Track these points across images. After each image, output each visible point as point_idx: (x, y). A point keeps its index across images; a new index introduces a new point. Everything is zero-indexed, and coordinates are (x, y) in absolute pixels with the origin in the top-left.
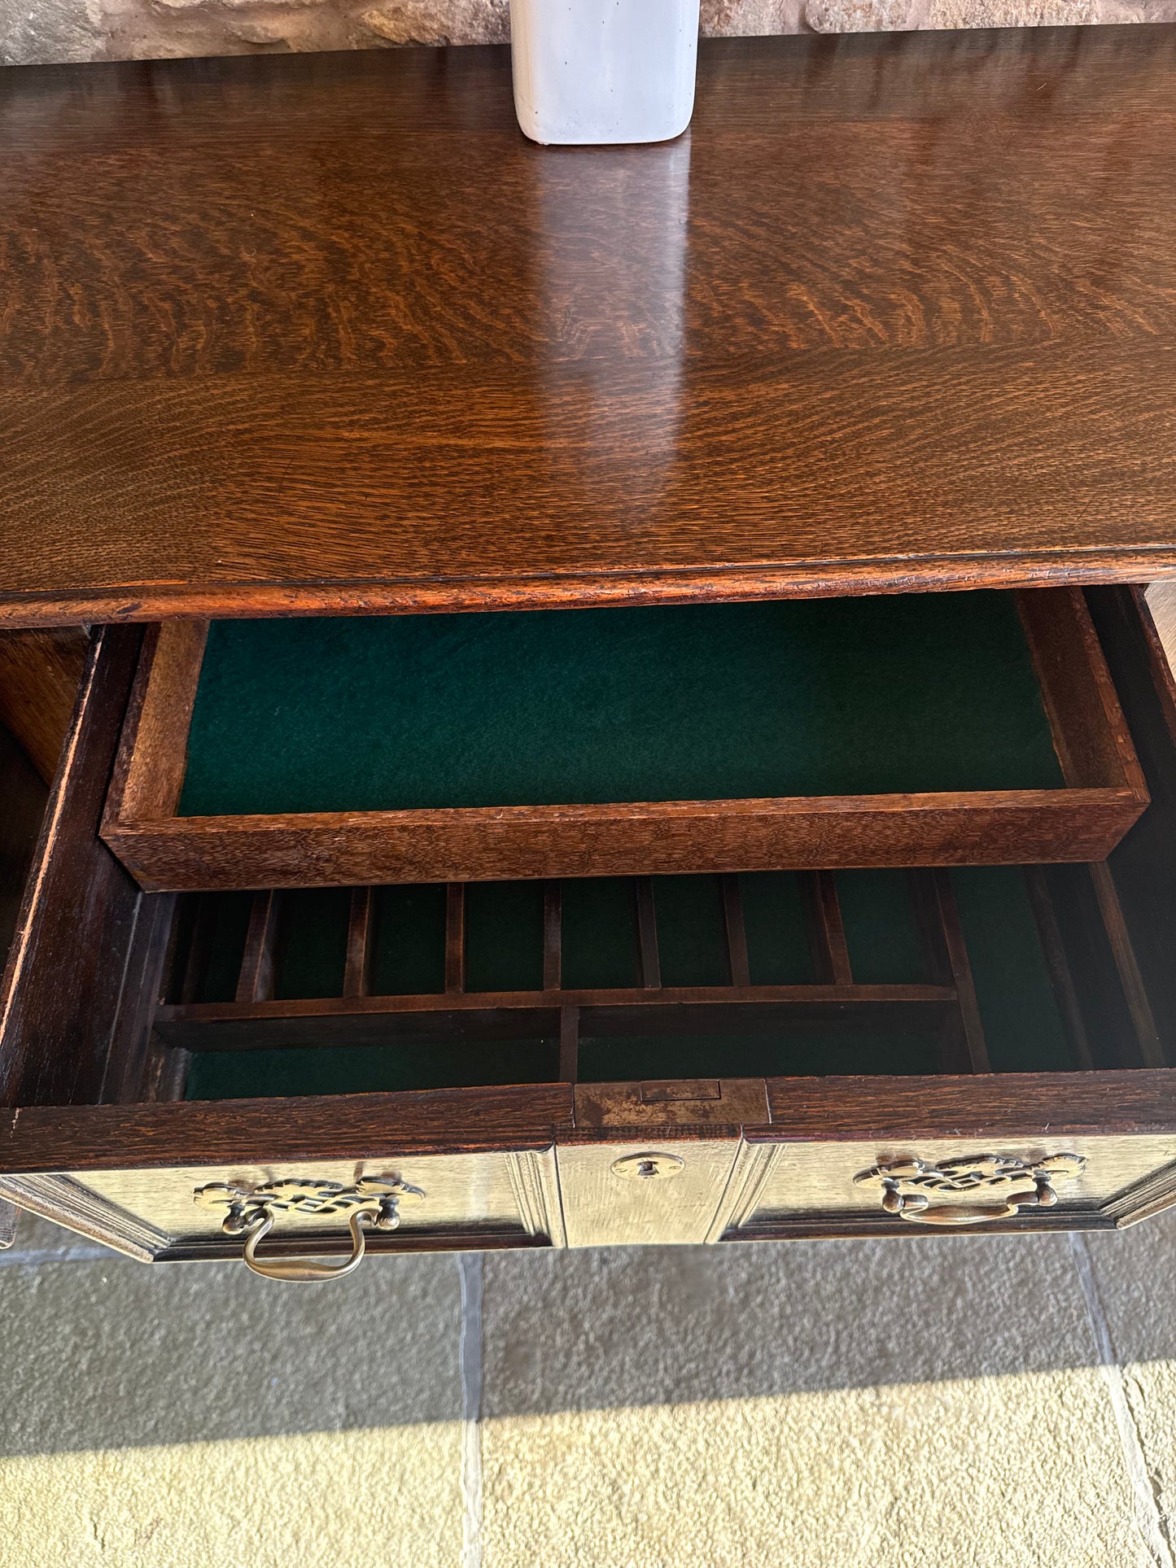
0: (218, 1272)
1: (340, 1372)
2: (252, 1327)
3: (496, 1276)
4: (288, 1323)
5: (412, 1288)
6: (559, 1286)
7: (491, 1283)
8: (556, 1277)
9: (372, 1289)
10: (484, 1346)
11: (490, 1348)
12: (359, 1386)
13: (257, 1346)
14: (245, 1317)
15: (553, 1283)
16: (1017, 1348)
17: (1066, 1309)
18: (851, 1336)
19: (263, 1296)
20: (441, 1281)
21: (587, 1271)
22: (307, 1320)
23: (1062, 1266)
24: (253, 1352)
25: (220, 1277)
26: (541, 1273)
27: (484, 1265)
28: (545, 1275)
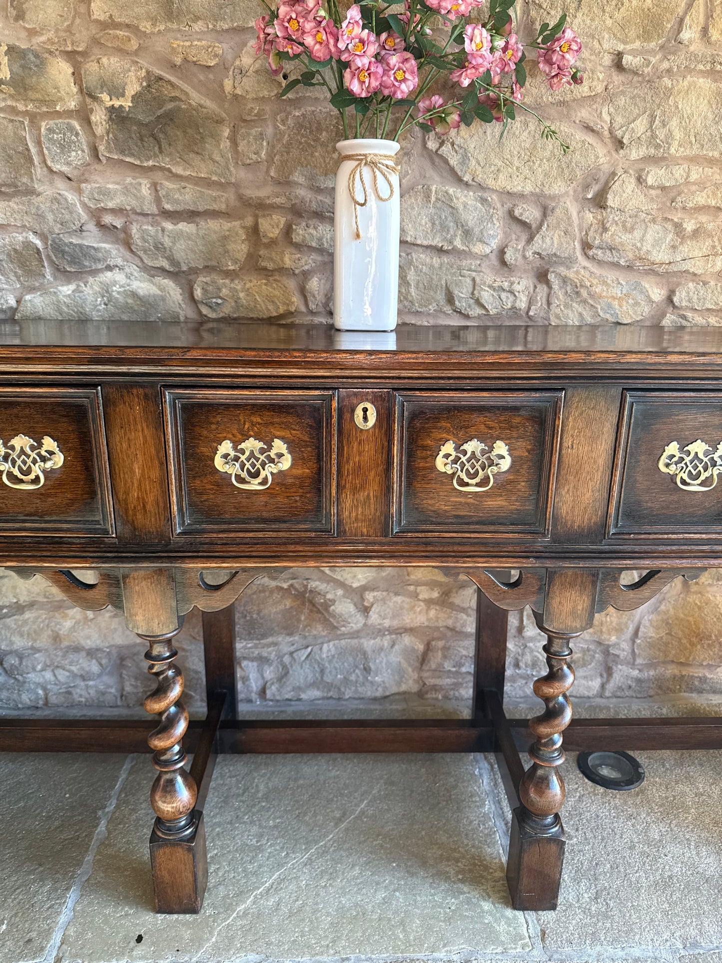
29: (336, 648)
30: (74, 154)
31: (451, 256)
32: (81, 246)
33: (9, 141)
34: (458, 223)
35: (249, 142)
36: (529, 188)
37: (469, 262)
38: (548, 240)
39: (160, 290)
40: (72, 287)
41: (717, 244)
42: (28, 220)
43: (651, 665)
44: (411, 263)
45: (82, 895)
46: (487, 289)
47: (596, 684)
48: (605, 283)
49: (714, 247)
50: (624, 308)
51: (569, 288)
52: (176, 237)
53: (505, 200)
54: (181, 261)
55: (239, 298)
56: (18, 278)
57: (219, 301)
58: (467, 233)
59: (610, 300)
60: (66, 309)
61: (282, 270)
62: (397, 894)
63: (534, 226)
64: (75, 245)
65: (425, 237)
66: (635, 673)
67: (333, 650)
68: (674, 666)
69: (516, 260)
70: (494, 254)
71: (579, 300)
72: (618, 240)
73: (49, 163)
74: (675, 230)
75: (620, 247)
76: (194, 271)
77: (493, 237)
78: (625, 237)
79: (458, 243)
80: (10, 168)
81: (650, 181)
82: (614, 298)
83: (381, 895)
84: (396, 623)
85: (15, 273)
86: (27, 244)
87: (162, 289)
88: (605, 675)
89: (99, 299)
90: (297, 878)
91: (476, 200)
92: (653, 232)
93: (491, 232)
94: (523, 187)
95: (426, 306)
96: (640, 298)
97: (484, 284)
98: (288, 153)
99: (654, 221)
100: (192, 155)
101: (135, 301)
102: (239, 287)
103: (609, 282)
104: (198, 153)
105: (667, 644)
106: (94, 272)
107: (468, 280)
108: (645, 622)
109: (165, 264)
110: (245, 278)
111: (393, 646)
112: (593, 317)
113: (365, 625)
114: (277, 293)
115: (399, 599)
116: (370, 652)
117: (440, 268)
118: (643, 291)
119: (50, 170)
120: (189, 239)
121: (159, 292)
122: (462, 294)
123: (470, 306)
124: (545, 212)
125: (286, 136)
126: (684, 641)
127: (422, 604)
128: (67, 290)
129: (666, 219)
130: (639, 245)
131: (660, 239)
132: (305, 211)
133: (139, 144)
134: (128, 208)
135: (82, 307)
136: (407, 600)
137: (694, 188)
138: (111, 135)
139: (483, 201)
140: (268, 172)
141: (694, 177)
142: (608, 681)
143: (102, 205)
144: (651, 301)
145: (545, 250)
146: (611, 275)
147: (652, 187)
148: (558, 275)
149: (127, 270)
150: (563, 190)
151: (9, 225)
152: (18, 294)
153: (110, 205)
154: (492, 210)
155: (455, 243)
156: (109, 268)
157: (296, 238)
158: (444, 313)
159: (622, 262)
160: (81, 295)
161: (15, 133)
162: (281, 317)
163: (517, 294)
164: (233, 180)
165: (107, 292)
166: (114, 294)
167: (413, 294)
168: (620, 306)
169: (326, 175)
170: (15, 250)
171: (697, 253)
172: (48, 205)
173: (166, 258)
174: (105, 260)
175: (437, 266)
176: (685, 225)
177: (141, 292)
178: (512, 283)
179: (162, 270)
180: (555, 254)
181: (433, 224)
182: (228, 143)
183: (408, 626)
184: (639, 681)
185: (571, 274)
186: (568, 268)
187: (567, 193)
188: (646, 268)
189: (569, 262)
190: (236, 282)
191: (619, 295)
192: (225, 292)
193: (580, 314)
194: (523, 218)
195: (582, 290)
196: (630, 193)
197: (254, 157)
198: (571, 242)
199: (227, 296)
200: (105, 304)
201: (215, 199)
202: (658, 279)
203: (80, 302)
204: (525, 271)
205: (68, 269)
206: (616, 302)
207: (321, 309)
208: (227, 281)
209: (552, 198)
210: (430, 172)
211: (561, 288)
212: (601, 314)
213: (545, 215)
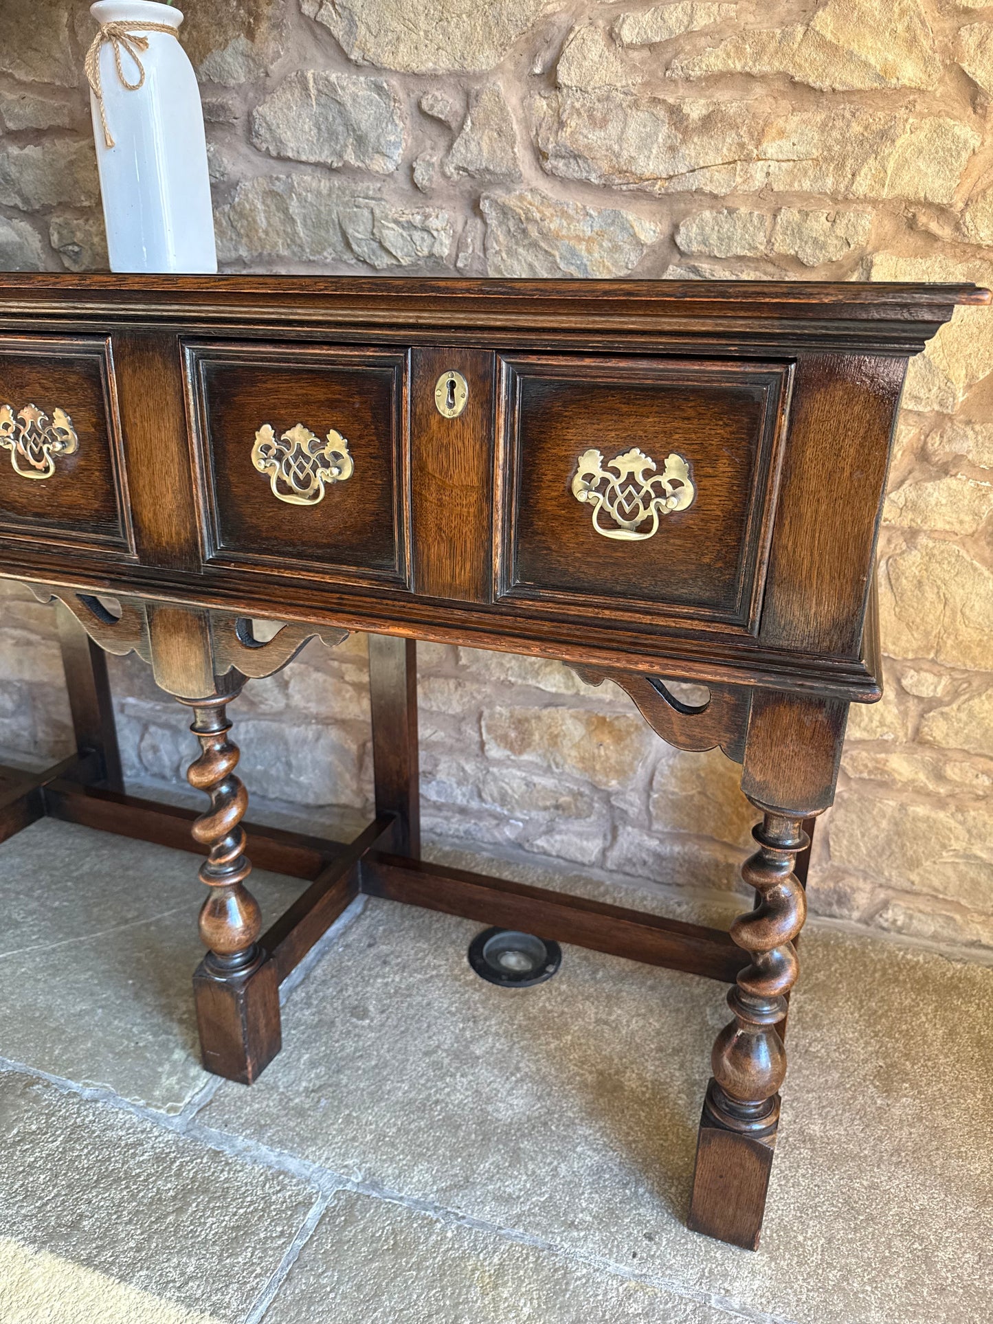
16: (183, 1274)
17: (253, 1264)
18: (63, 1202)
23: (282, 1232)
29: (256, 730)
31: (343, 178)
34: (351, 127)
36: (444, 64)
37: (366, 184)
38: (473, 145)
39: (18, 236)
41: (746, 140)
43: (677, 837)
44: (291, 188)
46: (392, 225)
47: (593, 847)
48: (564, 214)
49: (742, 146)
50: (596, 255)
51: (511, 223)
52: (22, 163)
53: (411, 86)
54: (32, 196)
55: (93, 245)
57: (76, 249)
58: (361, 141)
59: (572, 243)
62: (100, 1011)
63: (454, 125)
65: (312, 151)
66: (653, 844)
67: (252, 731)
68: (718, 847)
69: (430, 180)
70: (401, 172)
71: (526, 242)
72: (582, 141)
74: (671, 119)
75: (586, 154)
76: (47, 210)
77: (396, 145)
78: (595, 137)
79: (350, 157)
81: (628, 34)
82: (579, 239)
83: (83, 1006)
84: (323, 710)
87: (19, 234)
88: (609, 837)
90: (22, 963)
91: (370, 89)
92: (638, 123)
93: (392, 138)
94: (435, 63)
95: (319, 253)
96: (621, 238)
97: (386, 218)
99: (636, 104)
100: (30, 53)
102: (94, 229)
103: (571, 212)
104: (36, 50)
105: (701, 808)
107: (366, 213)
108: (663, 767)
109: (18, 201)
111: (317, 739)
112: (550, 270)
113: (288, 706)
115: (319, 676)
116: (291, 742)
117: (329, 195)
118: (626, 228)
120: (37, 167)
121: (18, 239)
122: (358, 232)
123: (374, 253)
124: (469, 99)
126: (727, 809)
127: (350, 688)
129: (655, 101)
130: (616, 148)
131: (649, 136)
136: (330, 680)
137: (702, 42)
139: (379, 89)
141: (701, 21)
142: (612, 845)
144: (640, 244)
145: (471, 162)
146: (573, 200)
147: (631, 47)
148: (494, 203)
150: (493, 63)
154: (392, 104)
155: (346, 157)
158: (345, 262)
159: (594, 179)
163: (435, 234)
164: (76, 84)
167: (302, 234)
168: (589, 252)
171: (711, 158)
173: (17, 193)
175: (325, 192)
176: (686, 109)
178: (427, 217)
179: (15, 207)
180: (487, 170)
181: (319, 129)
182: (66, 33)
183: (339, 716)
184: (659, 857)
185: (511, 201)
186: (509, 191)
187: (499, 67)
188: (631, 186)
189: (509, 179)
190: (91, 223)
191: (589, 233)
192: (79, 236)
193: (531, 266)
194: (435, 113)
195: (530, 227)
196: (596, 59)
198: (508, 148)
199: (82, 241)
201: (57, 111)
202: (654, 207)
204: (450, 198)
206: (583, 246)
208: (81, 222)
209: (479, 77)
210: (313, 51)
211: (500, 224)
212: (562, 266)
213: (468, 107)
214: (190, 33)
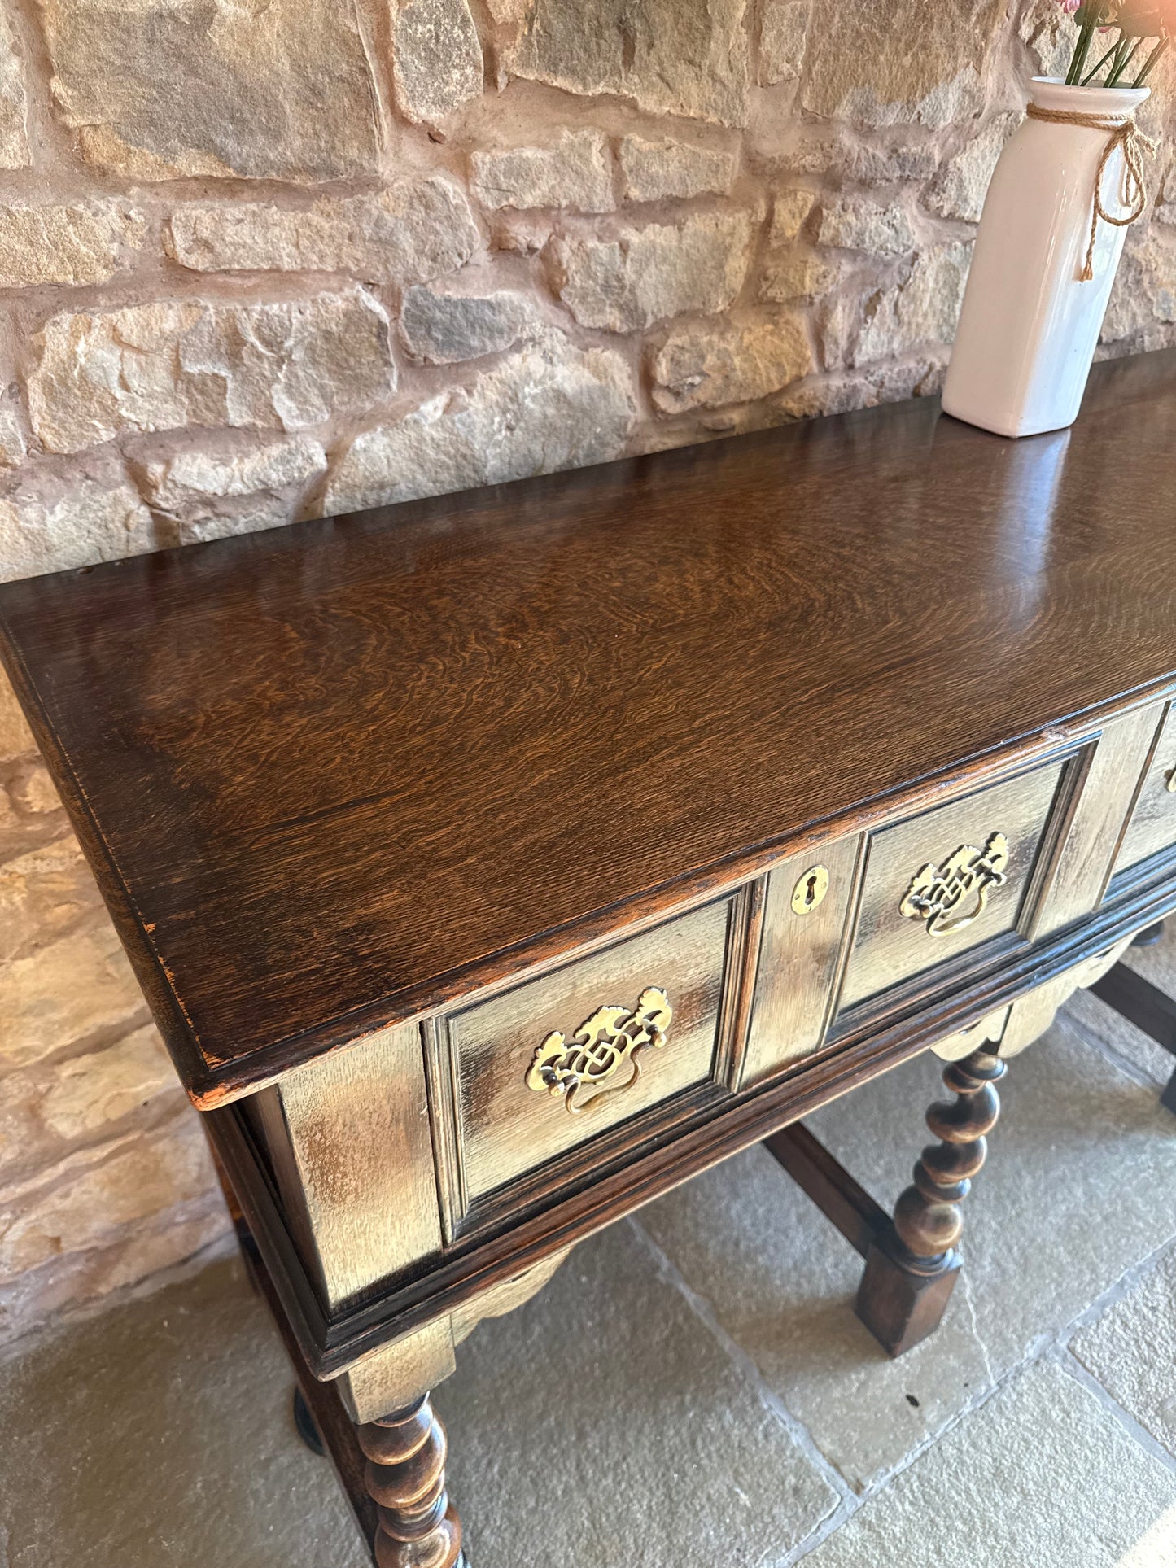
0: (903, 1504)
1: (1070, 1515)
2: (972, 1528)
3: (1099, 1367)
4: (996, 1505)
5: (1054, 1415)
6: (1144, 1346)
7: (1101, 1374)
8: (1137, 1341)
9: (1028, 1435)
10: (1140, 1422)
11: (1147, 1421)
12: (1093, 1517)
13: (991, 1541)
14: (959, 1524)
15: (1139, 1347)
19: (957, 1498)
20: (1068, 1396)
21: (1150, 1324)
22: (1006, 1492)
24: (993, 1548)
25: (907, 1506)
26: (1123, 1345)
27: (1084, 1365)
28: (1128, 1344)
30: (456, 75)
32: (465, 305)
33: (314, 47)
35: (780, 34)
39: (596, 373)
40: (441, 400)
42: (355, 256)
45: (782, 1396)
52: (645, 259)
54: (648, 310)
55: (734, 370)
56: (326, 397)
57: (697, 380)
60: (431, 453)
61: (798, 300)
62: (1091, 1180)
64: (455, 304)
71: (1138, 292)
73: (403, 102)
76: (663, 326)
80: (314, 120)
83: (1079, 1192)
85: (322, 387)
86: (356, 317)
87: (599, 371)
89: (497, 420)
90: (980, 1222)
98: (836, 56)
100: (682, 67)
101: (558, 409)
102: (732, 347)
104: (691, 62)
106: (489, 361)
109: (613, 318)
110: (739, 325)
114: (786, 346)
119: (402, 121)
120: (665, 259)
121: (596, 381)
125: (837, 19)
128: (432, 408)
132: (849, 179)
133: (593, 45)
134: (564, 203)
135: (467, 444)
138: (536, 25)
140: (798, 99)
143: (512, 200)
149: (547, 344)
151: (305, 271)
152: (326, 438)
153: (530, 200)
156: (518, 346)
157: (825, 235)
160: (464, 415)
161: (328, 24)
162: (784, 391)
164: (745, 123)
165: (514, 399)
166: (528, 402)
169: (890, 101)
170: (327, 335)
172: (400, 213)
173: (621, 308)
174: (512, 330)
177: (569, 388)
179: (606, 332)
182: (745, 38)
190: (729, 336)
192: (711, 359)
193: (1134, 316)
195: (1145, 278)
197: (785, 67)
199: (712, 367)
200: (510, 428)
201: (716, 168)
203: (463, 431)
205: (436, 361)
207: (840, 364)
208: (715, 338)
210: (1011, 83)
212: (1154, 311)
214: (915, 56)
